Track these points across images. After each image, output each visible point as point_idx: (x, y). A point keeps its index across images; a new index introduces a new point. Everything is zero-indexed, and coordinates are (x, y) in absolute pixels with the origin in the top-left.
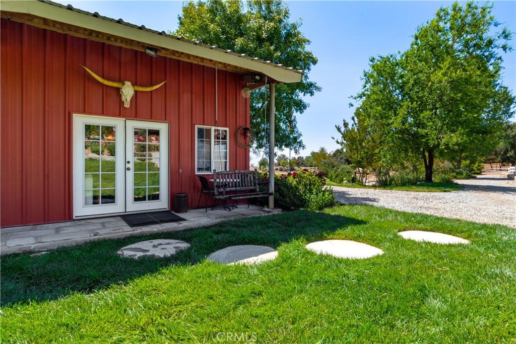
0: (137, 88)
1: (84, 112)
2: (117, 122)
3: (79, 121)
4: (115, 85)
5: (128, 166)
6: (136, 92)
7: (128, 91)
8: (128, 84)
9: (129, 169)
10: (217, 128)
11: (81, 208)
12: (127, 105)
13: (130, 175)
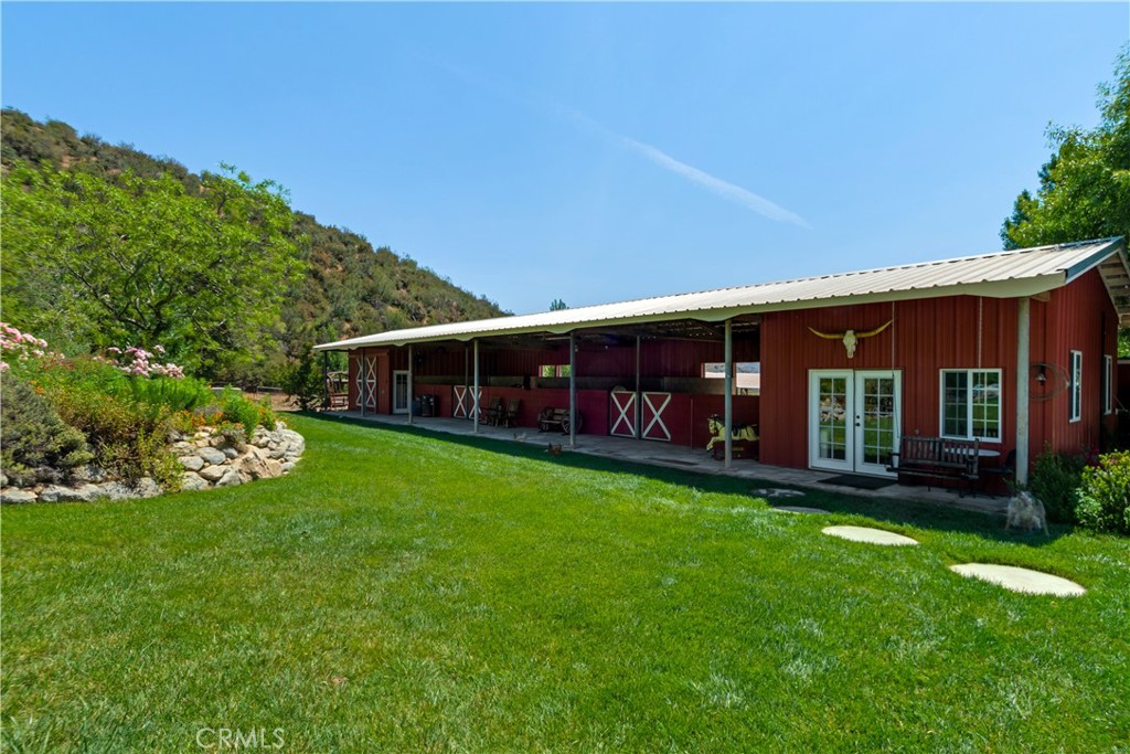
0: (859, 335)
1: (816, 367)
2: (846, 374)
3: (815, 376)
4: (837, 337)
5: (858, 421)
6: (859, 339)
7: (850, 341)
8: (850, 333)
9: (858, 425)
10: (976, 371)
11: (816, 460)
12: (850, 356)
13: (860, 431)
